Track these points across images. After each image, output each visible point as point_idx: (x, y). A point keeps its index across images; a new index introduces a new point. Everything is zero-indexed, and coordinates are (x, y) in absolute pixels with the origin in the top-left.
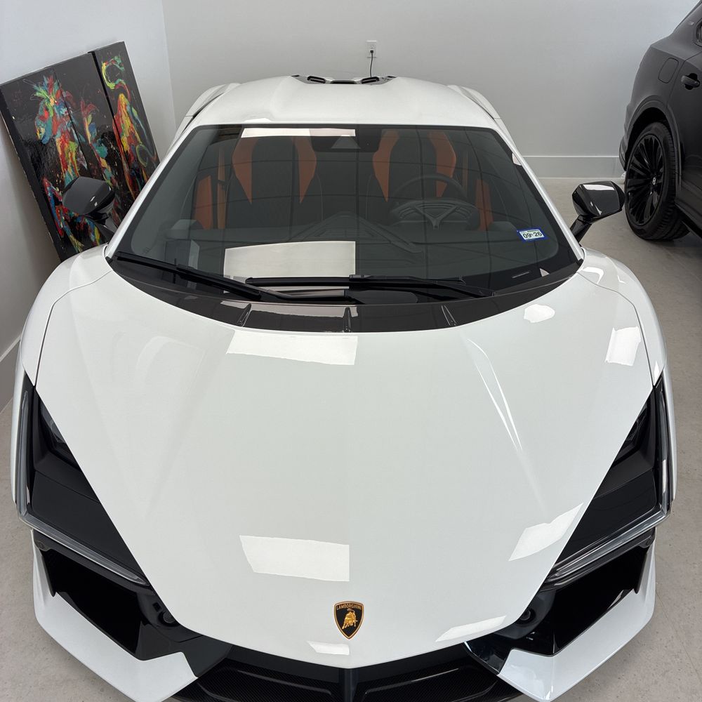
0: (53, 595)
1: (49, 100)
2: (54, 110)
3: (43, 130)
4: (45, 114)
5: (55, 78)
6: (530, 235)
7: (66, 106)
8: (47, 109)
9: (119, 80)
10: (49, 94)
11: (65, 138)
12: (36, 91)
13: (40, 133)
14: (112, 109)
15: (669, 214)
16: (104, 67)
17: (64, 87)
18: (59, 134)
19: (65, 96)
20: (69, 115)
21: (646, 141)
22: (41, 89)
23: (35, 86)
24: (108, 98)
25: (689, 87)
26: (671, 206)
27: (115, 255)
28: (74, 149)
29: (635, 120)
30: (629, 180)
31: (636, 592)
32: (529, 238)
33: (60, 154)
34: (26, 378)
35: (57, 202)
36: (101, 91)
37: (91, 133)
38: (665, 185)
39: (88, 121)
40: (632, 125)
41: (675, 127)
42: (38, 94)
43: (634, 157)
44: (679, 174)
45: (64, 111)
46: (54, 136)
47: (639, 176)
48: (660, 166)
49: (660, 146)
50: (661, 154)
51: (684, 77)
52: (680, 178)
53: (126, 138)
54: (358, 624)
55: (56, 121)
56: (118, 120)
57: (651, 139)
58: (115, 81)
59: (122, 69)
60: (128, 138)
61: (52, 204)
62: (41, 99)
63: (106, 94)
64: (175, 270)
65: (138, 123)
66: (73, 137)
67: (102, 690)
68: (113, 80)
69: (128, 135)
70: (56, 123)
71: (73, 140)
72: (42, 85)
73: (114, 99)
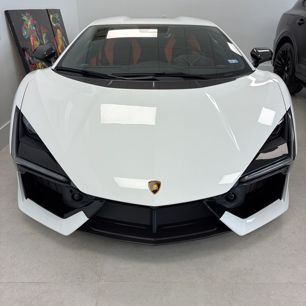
0: (26, 199)
1: (28, 22)
2: (30, 26)
3: (25, 33)
4: (26, 27)
5: (31, 14)
6: (232, 61)
7: (35, 26)
8: (27, 25)
9: (57, 24)
10: (28, 20)
11: (34, 39)
12: (23, 17)
13: (24, 33)
14: (55, 35)
15: (293, 80)
16: (51, 16)
17: (34, 19)
18: (32, 36)
19: (35, 22)
20: (36, 31)
21: (282, 52)
22: (25, 17)
23: (22, 15)
24: (53, 29)
25: (300, 24)
26: (294, 77)
27: (55, 68)
28: (38, 45)
29: (277, 44)
30: (275, 70)
31: (281, 200)
32: (232, 62)
33: (32, 44)
34: (17, 107)
35: (30, 63)
36: (50, 25)
37: (45, 40)
38: (291, 68)
39: (44, 36)
40: (276, 46)
41: (295, 43)
42: (23, 18)
43: (277, 59)
44: (297, 62)
45: (34, 28)
46: (30, 37)
47: (280, 67)
48: (289, 60)
49: (288, 52)
50: (289, 55)
51: (298, 21)
52: (297, 63)
53: (60, 48)
54: (158, 189)
55: (31, 31)
56: (57, 39)
57: (284, 50)
58: (56, 24)
59: (59, 19)
60: (61, 48)
61: (28, 63)
62: (25, 20)
63: (52, 28)
64: (81, 72)
65: (65, 43)
66: (38, 40)
67: (47, 237)
68: (55, 23)
69: (61, 47)
70: (31, 32)
71: (37, 40)
72: (25, 15)
73: (55, 30)
